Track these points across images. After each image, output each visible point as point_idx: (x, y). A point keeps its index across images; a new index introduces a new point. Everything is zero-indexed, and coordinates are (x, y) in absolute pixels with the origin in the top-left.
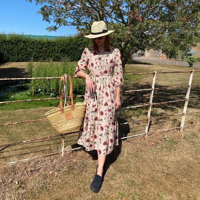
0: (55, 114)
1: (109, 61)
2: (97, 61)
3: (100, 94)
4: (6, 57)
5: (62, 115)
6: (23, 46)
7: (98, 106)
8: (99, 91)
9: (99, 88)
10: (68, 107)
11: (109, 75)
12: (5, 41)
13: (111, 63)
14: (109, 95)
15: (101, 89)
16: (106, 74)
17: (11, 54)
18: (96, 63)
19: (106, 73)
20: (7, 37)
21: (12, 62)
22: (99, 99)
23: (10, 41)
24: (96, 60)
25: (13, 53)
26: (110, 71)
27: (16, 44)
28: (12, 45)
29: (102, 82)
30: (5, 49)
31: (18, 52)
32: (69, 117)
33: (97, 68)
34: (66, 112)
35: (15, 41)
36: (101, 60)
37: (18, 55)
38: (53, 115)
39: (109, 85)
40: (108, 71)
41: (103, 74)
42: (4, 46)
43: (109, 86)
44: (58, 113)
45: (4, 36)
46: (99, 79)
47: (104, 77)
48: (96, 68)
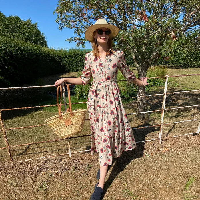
0: (54, 121)
1: (111, 67)
2: (98, 67)
3: (103, 103)
4: (67, 68)
5: (61, 121)
6: (81, 58)
7: (102, 116)
8: (102, 99)
9: (102, 96)
10: (67, 114)
11: (112, 82)
12: (66, 56)
13: (113, 68)
14: (114, 103)
15: (104, 97)
16: (108, 81)
17: (71, 65)
18: (97, 70)
19: (109, 79)
20: (68, 52)
21: (72, 72)
22: (104, 108)
23: (70, 55)
24: (96, 66)
25: (73, 64)
26: (113, 77)
27: (75, 57)
28: (72, 59)
29: (105, 90)
30: (66, 62)
31: (77, 64)
32: (68, 123)
33: (99, 76)
34: (65, 118)
35: (74, 55)
36: (102, 66)
37: (77, 66)
38: (52, 122)
39: (113, 92)
40: (111, 77)
41: (105, 81)
42: (66, 60)
43: (113, 94)
44: (57, 120)
45: (66, 51)
46: (101, 87)
47: (107, 84)
48: (97, 75)
